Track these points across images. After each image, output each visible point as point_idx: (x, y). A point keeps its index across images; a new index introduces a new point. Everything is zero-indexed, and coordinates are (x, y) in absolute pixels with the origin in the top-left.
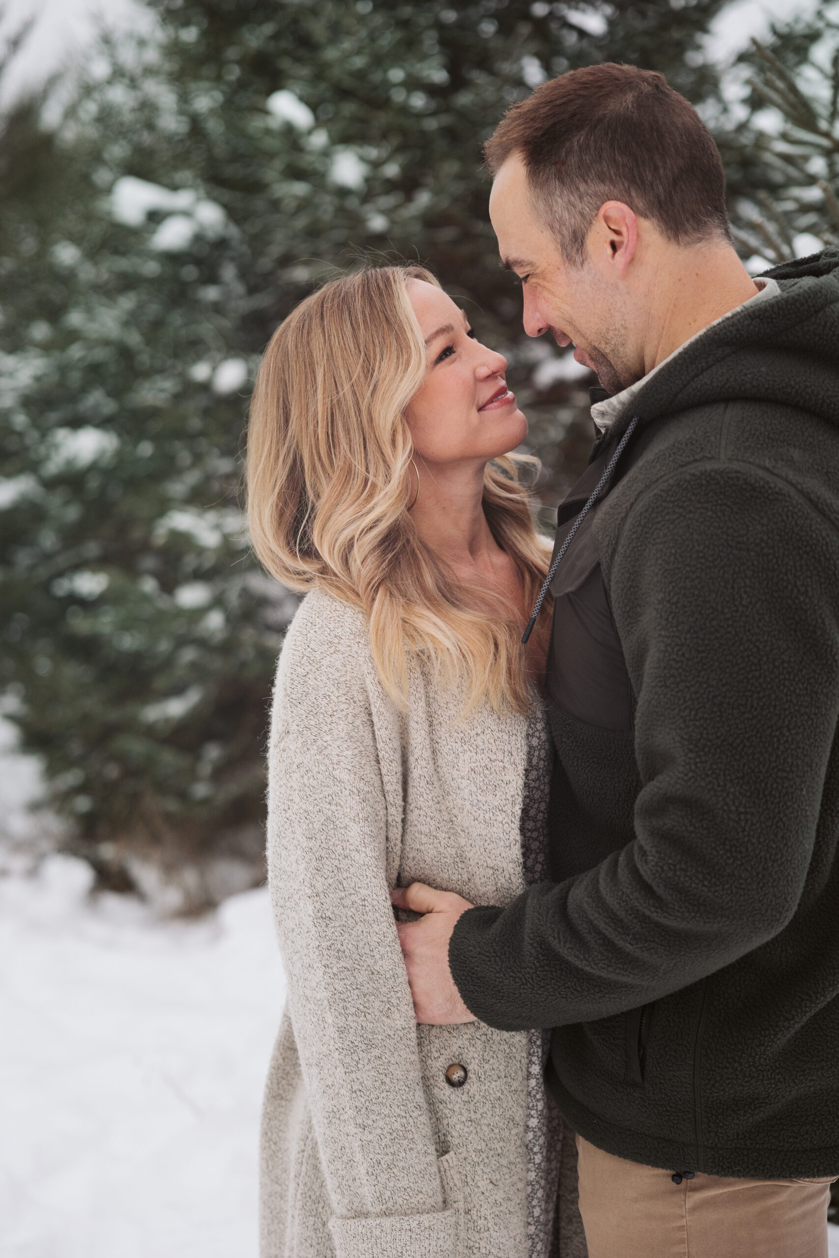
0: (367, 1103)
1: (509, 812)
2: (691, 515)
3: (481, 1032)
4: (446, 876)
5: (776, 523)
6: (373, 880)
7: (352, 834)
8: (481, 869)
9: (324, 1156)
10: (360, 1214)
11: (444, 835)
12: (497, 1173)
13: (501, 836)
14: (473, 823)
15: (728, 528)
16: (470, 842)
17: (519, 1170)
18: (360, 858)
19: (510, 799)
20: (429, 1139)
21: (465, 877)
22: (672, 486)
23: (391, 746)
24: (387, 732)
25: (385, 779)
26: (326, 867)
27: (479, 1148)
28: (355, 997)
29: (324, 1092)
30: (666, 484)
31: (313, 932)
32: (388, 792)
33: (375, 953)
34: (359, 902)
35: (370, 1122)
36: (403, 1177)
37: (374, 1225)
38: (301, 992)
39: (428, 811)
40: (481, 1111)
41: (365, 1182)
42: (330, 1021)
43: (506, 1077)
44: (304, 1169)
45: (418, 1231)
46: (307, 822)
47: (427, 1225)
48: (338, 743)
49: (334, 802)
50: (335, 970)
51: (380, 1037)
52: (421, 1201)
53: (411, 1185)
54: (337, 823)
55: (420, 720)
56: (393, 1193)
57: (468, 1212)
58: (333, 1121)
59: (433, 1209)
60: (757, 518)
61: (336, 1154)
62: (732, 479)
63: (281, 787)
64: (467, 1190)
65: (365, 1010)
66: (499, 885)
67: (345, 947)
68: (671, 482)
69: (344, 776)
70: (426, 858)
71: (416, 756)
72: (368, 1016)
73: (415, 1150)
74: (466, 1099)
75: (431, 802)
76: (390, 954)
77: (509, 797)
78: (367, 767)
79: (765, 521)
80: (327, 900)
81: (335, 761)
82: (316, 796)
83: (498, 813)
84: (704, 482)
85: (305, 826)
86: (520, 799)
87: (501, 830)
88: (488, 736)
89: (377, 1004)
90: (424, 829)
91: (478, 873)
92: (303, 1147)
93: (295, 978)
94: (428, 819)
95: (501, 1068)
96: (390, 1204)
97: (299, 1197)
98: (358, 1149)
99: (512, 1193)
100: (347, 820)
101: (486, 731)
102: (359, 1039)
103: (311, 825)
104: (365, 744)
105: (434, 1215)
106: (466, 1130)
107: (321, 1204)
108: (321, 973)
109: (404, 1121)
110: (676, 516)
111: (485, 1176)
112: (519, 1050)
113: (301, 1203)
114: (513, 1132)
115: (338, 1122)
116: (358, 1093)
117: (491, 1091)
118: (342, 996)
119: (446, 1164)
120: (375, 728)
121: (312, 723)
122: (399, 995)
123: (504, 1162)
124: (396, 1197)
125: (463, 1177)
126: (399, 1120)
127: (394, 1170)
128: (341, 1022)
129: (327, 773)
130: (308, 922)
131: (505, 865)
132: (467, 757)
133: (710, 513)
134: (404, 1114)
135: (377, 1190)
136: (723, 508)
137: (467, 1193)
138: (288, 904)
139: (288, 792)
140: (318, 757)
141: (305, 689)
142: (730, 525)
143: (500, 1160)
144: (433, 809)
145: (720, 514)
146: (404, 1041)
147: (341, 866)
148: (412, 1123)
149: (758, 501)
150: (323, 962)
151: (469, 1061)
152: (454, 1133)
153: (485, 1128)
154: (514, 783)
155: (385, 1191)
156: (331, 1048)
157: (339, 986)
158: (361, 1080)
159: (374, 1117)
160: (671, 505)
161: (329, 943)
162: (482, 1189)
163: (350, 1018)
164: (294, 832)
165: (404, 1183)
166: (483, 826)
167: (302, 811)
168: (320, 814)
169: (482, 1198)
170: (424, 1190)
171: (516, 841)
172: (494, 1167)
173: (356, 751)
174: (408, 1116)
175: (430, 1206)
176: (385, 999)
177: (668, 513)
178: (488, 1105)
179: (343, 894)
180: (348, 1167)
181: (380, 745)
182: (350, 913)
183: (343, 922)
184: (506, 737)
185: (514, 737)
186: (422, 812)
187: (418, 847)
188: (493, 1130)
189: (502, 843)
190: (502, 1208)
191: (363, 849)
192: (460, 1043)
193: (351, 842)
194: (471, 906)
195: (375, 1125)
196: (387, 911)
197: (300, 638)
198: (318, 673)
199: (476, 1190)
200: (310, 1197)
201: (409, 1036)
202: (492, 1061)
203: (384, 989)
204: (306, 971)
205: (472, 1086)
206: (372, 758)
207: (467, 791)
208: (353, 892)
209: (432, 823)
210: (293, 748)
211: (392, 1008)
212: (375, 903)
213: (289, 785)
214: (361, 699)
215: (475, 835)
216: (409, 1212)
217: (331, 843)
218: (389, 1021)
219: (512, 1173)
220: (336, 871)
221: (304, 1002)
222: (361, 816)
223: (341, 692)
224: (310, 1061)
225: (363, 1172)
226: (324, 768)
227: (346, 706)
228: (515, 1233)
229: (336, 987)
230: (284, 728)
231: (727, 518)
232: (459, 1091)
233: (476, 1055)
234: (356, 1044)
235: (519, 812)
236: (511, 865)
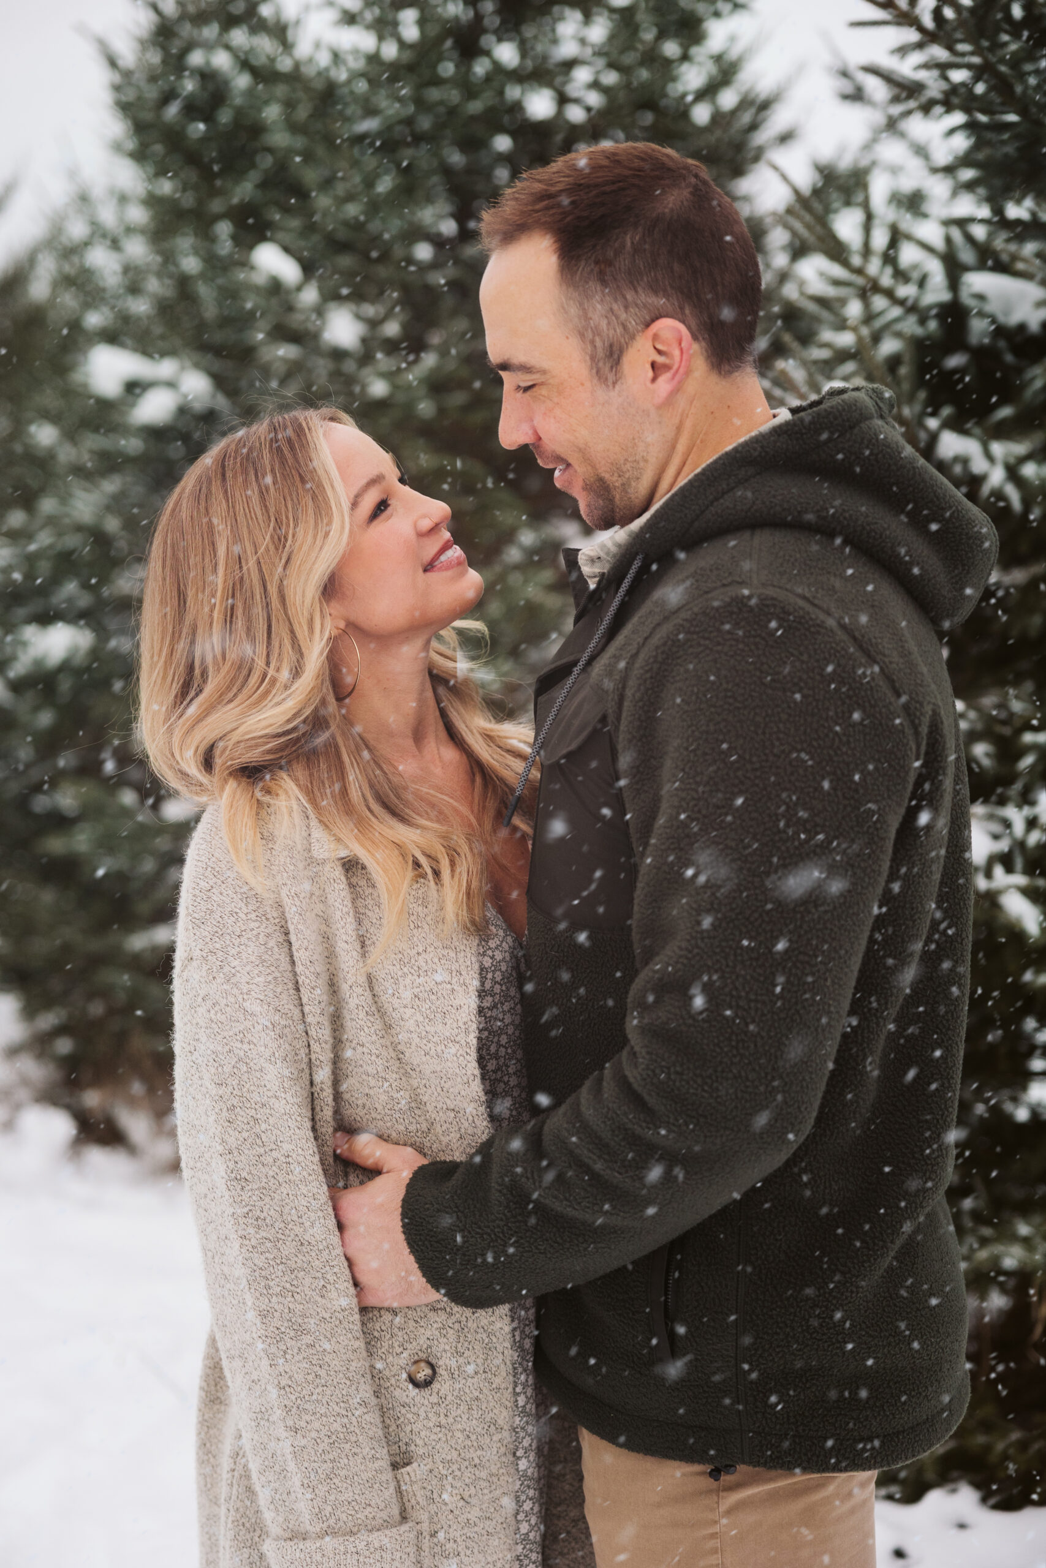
0: (299, 1401)
1: (463, 1042)
2: (719, 648)
3: (454, 1319)
4: (402, 1128)
5: (818, 661)
6: (297, 1131)
7: (267, 1077)
8: (441, 1114)
9: (254, 1467)
10: (296, 1535)
11: (394, 1076)
12: (472, 1488)
13: (457, 1071)
14: (424, 1059)
15: (762, 664)
16: (424, 1082)
17: (503, 1483)
18: (280, 1106)
19: (463, 1027)
20: (379, 1441)
21: (424, 1126)
22: (696, 615)
23: (312, 970)
24: (307, 954)
25: (307, 1009)
26: (240, 1118)
27: (449, 1458)
28: (280, 1274)
29: (250, 1389)
30: (689, 612)
31: (227, 1197)
32: (310, 1025)
33: (303, 1220)
34: (283, 1159)
35: (303, 1424)
36: (347, 1488)
37: (313, 1548)
38: (219, 1271)
39: (372, 1047)
40: (454, 1414)
41: (300, 1495)
42: (249, 1303)
43: (485, 1372)
44: (234, 1492)
45: (367, 1553)
46: (216, 1065)
47: (377, 1545)
48: (248, 968)
49: (246, 1040)
50: (254, 1242)
51: (312, 1321)
52: (371, 1516)
53: (357, 1497)
54: (252, 1064)
55: (350, 940)
56: (335, 1508)
57: (433, 1535)
58: (262, 1423)
59: (387, 1524)
60: (796, 653)
61: (266, 1463)
62: (767, 606)
63: (186, 1024)
64: (433, 1508)
65: (293, 1288)
66: (463, 1130)
67: (265, 1214)
68: (696, 610)
69: (256, 1008)
70: (377, 1105)
71: (349, 983)
72: (297, 1296)
73: (361, 1456)
74: (436, 1401)
75: (374, 1037)
76: (322, 1221)
77: (460, 1024)
78: (284, 996)
79: (805, 657)
80: (242, 1158)
81: (245, 991)
82: (226, 1034)
83: (451, 1045)
84: (735, 610)
85: (213, 1070)
86: (474, 1026)
87: (456, 1065)
88: (432, 955)
89: (308, 1281)
90: (371, 1070)
91: (438, 1119)
92: (232, 1466)
93: (210, 1254)
94: (374, 1058)
95: (480, 1361)
96: (332, 1522)
97: (230, 1525)
98: (289, 1457)
99: (492, 1510)
100: (262, 1060)
101: (429, 949)
102: (286, 1324)
103: (220, 1069)
104: (281, 969)
105: (387, 1532)
106: (433, 1437)
107: (258, 1532)
108: (237, 1246)
109: (345, 1420)
110: (700, 649)
111: (454, 1492)
112: (501, 1340)
113: (232, 1532)
114: (496, 1438)
115: (267, 1424)
116: (287, 1389)
117: (467, 1390)
118: (263, 1273)
119: (407, 1477)
120: (294, 949)
121: (218, 946)
122: (335, 1270)
123: (484, 1474)
124: (338, 1513)
125: (429, 1494)
126: (338, 1419)
127: (335, 1480)
128: (263, 1304)
129: (237, 1006)
130: (221, 1184)
131: (465, 1105)
132: (408, 981)
133: (741, 646)
134: (344, 1413)
135: (316, 1506)
136: (757, 640)
137: (432, 1512)
138: (198, 1165)
139: (194, 1030)
140: (225, 986)
141: (209, 906)
142: (764, 660)
143: (477, 1473)
144: (378, 1045)
145: (753, 647)
146: (345, 1324)
147: (259, 1116)
148: (355, 1424)
149: (797, 633)
150: (240, 1233)
151: (439, 1355)
152: (419, 1442)
153: (458, 1434)
154: (466, 1007)
155: (325, 1506)
156: (255, 1336)
157: (260, 1261)
158: (290, 1373)
159: (308, 1418)
160: (695, 636)
161: (246, 1210)
162: (450, 1507)
163: (274, 1299)
164: (201, 1078)
165: (348, 1495)
166: (436, 1062)
167: (209, 1052)
168: (231, 1055)
169: (450, 1517)
170: (373, 1503)
171: (474, 1076)
172: (467, 1481)
173: (270, 978)
174: (349, 1414)
175: (381, 1521)
176: (319, 1275)
177: (691, 646)
178: (464, 1407)
179: (262, 1150)
180: (282, 1477)
181: (299, 969)
182: (271, 1173)
183: (263, 1184)
184: (452, 954)
185: (462, 954)
186: (365, 1050)
187: (367, 1091)
188: (468, 1437)
189: (459, 1079)
190: (476, 1529)
191: (283, 1095)
192: (428, 1333)
193: (268, 1087)
194: (425, 1162)
195: (309, 1427)
196: (316, 1168)
197: (204, 846)
198: (224, 886)
199: (444, 1508)
200: (243, 1525)
201: (352, 1319)
202: (467, 1353)
203: (317, 1262)
204: (222, 1243)
205: (443, 1385)
206: (291, 985)
207: (412, 1021)
208: (274, 1147)
209: (379, 1062)
210: (197, 977)
211: (328, 1286)
212: (301, 1159)
213: (194, 1022)
214: (275, 915)
215: (428, 1072)
216: (355, 1530)
217: (245, 1090)
218: (324, 1301)
219: (494, 1487)
220: (252, 1123)
221: (222, 1282)
222: (277, 1055)
223: (250, 907)
224: (232, 1352)
225: (298, 1483)
226: (233, 1000)
227: (257, 924)
228: (495, 1557)
229: (256, 1262)
230: (186, 955)
231: (760, 652)
232: (426, 1392)
233: (447, 1348)
234: (283, 1329)
235: (475, 1041)
236: (473, 1105)
